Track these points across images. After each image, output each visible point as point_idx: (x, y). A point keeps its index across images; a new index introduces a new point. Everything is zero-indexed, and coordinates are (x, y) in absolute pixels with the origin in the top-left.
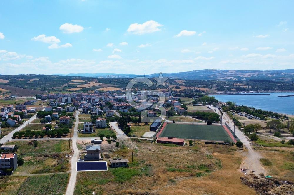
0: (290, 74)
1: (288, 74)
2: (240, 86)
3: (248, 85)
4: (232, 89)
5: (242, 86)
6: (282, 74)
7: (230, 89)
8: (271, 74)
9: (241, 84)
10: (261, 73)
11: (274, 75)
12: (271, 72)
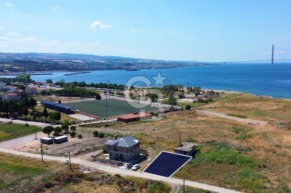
0: (36, 57)
1: (34, 57)
2: (8, 67)
3: (16, 66)
4: (5, 70)
5: (11, 66)
6: (29, 57)
7: (3, 70)
8: (19, 56)
9: (9, 65)
10: (9, 55)
11: (22, 58)
12: (19, 55)
